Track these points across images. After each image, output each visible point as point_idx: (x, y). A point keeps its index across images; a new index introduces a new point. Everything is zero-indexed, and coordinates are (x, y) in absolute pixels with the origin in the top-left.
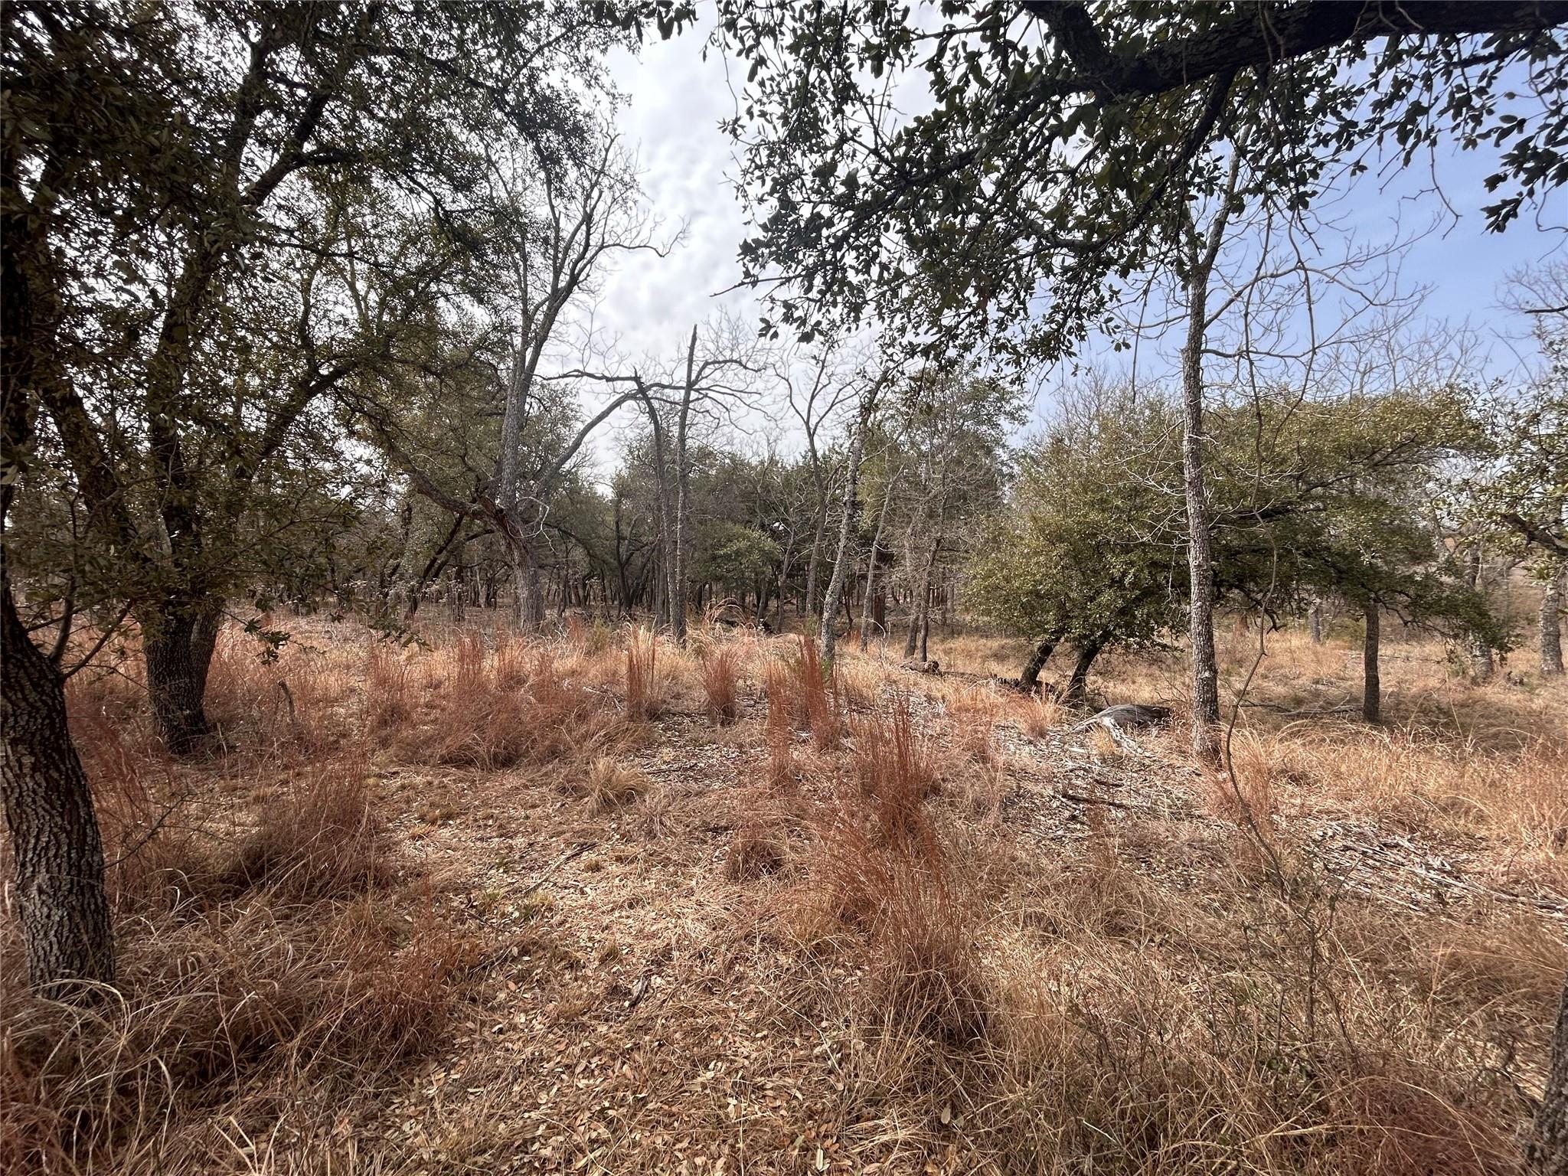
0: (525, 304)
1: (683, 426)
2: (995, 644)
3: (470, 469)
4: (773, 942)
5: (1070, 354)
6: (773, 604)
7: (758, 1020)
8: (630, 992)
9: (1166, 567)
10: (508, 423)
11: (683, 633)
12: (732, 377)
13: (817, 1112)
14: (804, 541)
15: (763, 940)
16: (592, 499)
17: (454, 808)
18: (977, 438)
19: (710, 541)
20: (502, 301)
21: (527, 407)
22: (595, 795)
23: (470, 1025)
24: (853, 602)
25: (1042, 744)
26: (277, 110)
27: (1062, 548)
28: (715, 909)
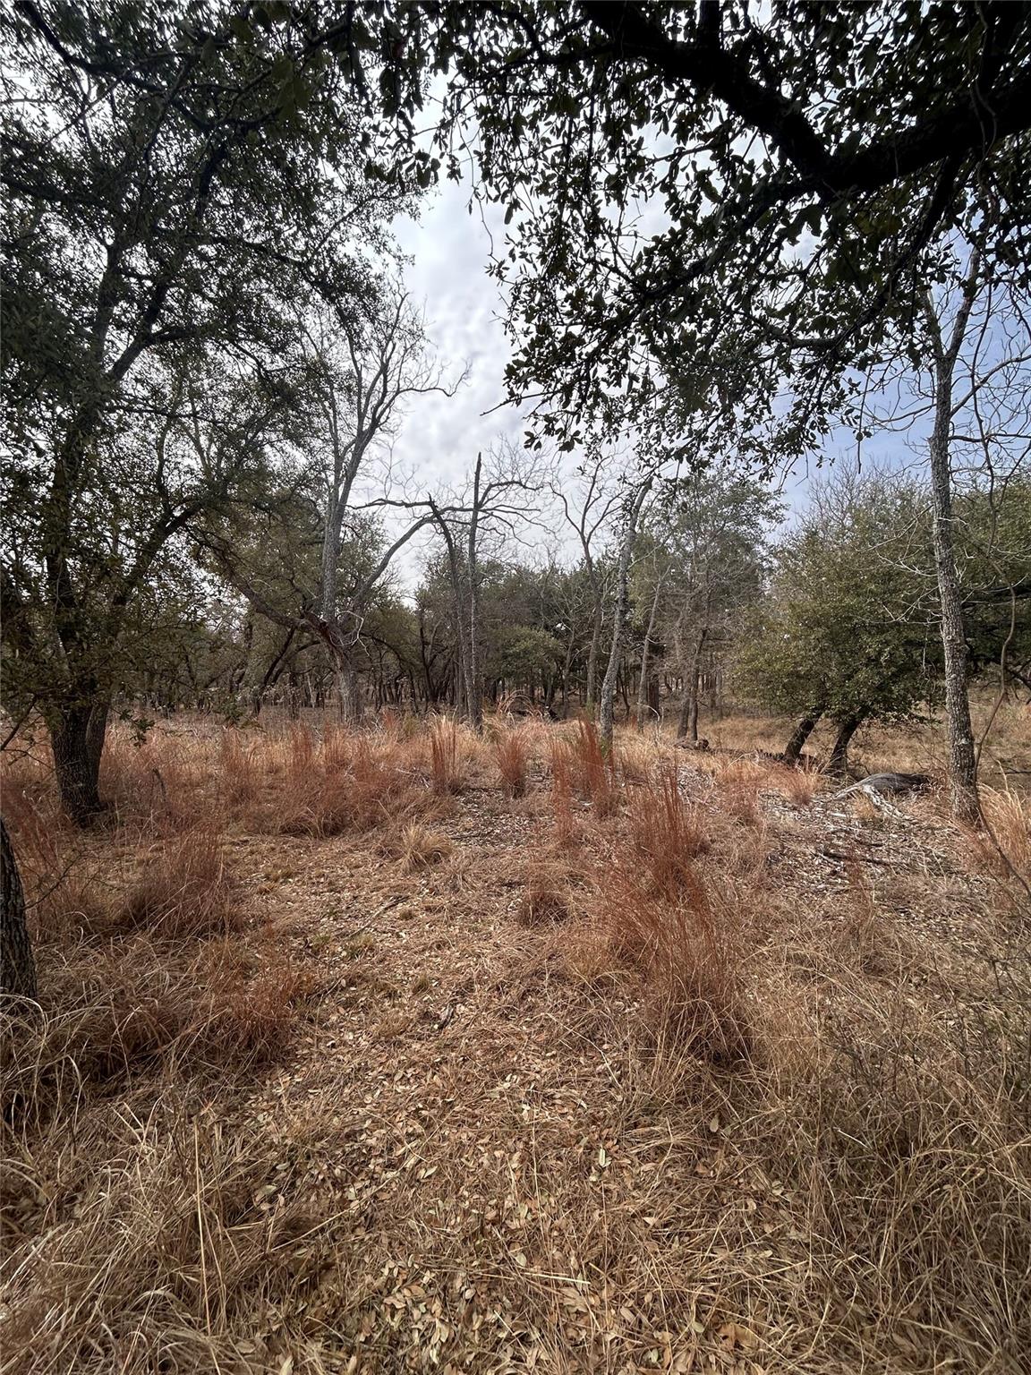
0: (336, 444)
1: (472, 542)
2: (761, 724)
3: (297, 590)
4: (560, 977)
5: (812, 447)
6: (559, 695)
7: (547, 1042)
8: (438, 1017)
9: (921, 645)
10: (327, 548)
11: (479, 720)
12: (515, 497)
13: (599, 1119)
14: (584, 638)
15: (551, 976)
16: (400, 611)
17: (293, 869)
18: (737, 537)
19: (500, 642)
20: (317, 443)
21: (342, 535)
22: (408, 856)
23: (309, 1040)
24: (629, 691)
25: (805, 811)
26: (130, 300)
27: (820, 631)
28: (510, 950)
